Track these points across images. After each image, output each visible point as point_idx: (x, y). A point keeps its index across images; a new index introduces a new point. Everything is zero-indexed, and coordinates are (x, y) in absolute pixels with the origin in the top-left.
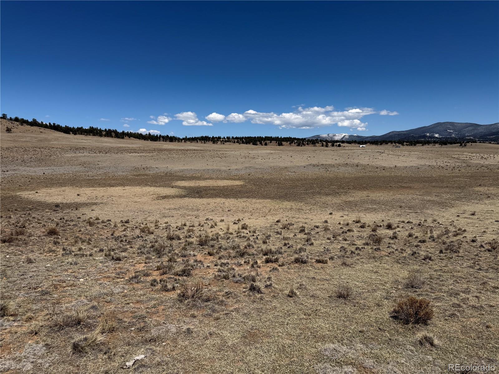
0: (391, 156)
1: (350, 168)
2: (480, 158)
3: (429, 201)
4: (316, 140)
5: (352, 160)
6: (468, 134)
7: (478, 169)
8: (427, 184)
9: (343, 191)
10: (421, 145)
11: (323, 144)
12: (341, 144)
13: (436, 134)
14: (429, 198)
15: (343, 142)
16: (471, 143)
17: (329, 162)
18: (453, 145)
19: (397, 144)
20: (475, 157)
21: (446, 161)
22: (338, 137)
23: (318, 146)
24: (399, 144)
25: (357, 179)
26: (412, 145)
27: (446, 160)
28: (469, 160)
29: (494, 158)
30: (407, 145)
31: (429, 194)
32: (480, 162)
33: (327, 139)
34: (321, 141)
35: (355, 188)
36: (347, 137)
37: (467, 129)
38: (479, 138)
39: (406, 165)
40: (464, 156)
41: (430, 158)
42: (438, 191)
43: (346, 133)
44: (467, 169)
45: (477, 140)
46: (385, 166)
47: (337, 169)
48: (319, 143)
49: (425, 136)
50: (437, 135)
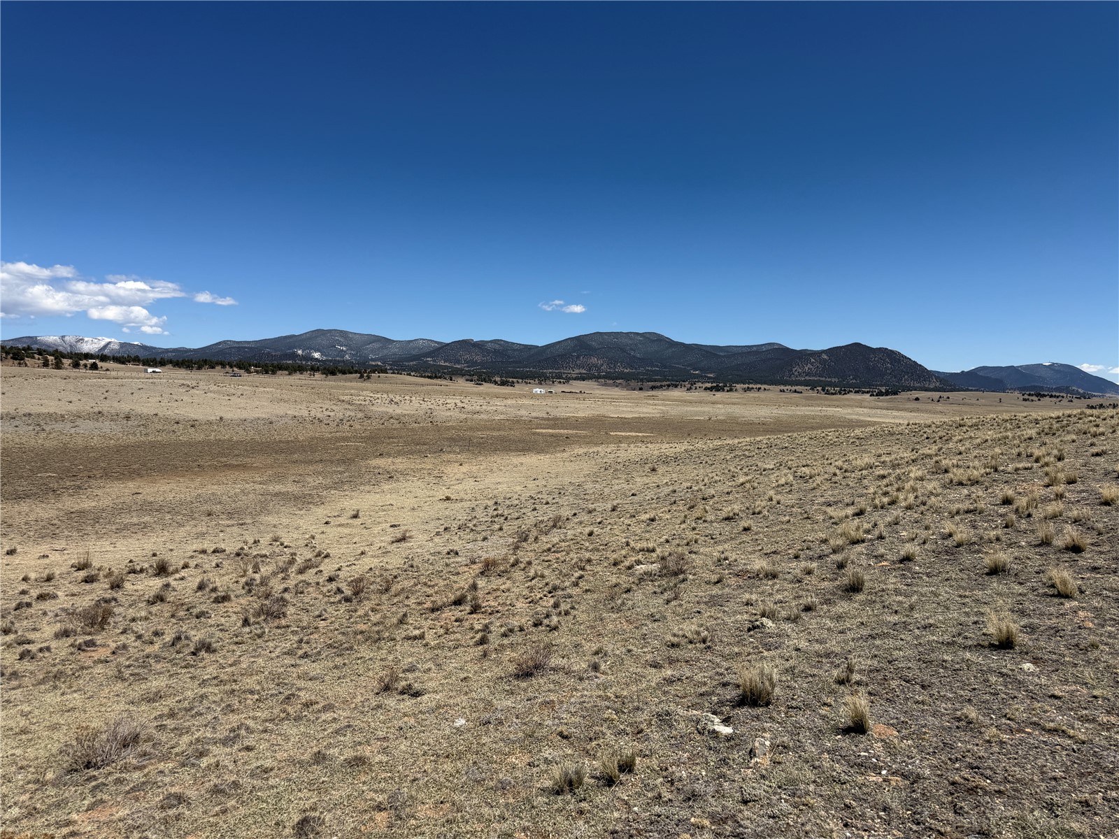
0: (212, 395)
1: (107, 423)
2: (387, 402)
3: (277, 495)
4: (24, 349)
5: (116, 404)
6: (373, 356)
7: (383, 424)
8: (281, 457)
9: (72, 483)
10: (287, 372)
11: (47, 361)
12: (100, 364)
13: (316, 351)
14: (279, 488)
15: (104, 358)
16: (379, 373)
17: (51, 407)
18: (348, 376)
19: (235, 369)
20: (379, 401)
21: (327, 407)
22: (91, 345)
23: (33, 367)
24: (240, 368)
25: (120, 449)
26: (267, 373)
27: (328, 404)
28: (368, 406)
29: (411, 402)
30: (257, 372)
31: (280, 478)
32: (388, 410)
33: (61, 349)
34: (40, 352)
35: (107, 475)
36: (117, 347)
37: (371, 346)
38: (391, 365)
39: (244, 415)
40: (361, 398)
41: (296, 401)
42: (300, 472)
43: (113, 338)
44: (365, 423)
45: (388, 368)
46: (195, 417)
47: (69, 425)
48: (33, 358)
49: (294, 356)
50: (317, 355)
